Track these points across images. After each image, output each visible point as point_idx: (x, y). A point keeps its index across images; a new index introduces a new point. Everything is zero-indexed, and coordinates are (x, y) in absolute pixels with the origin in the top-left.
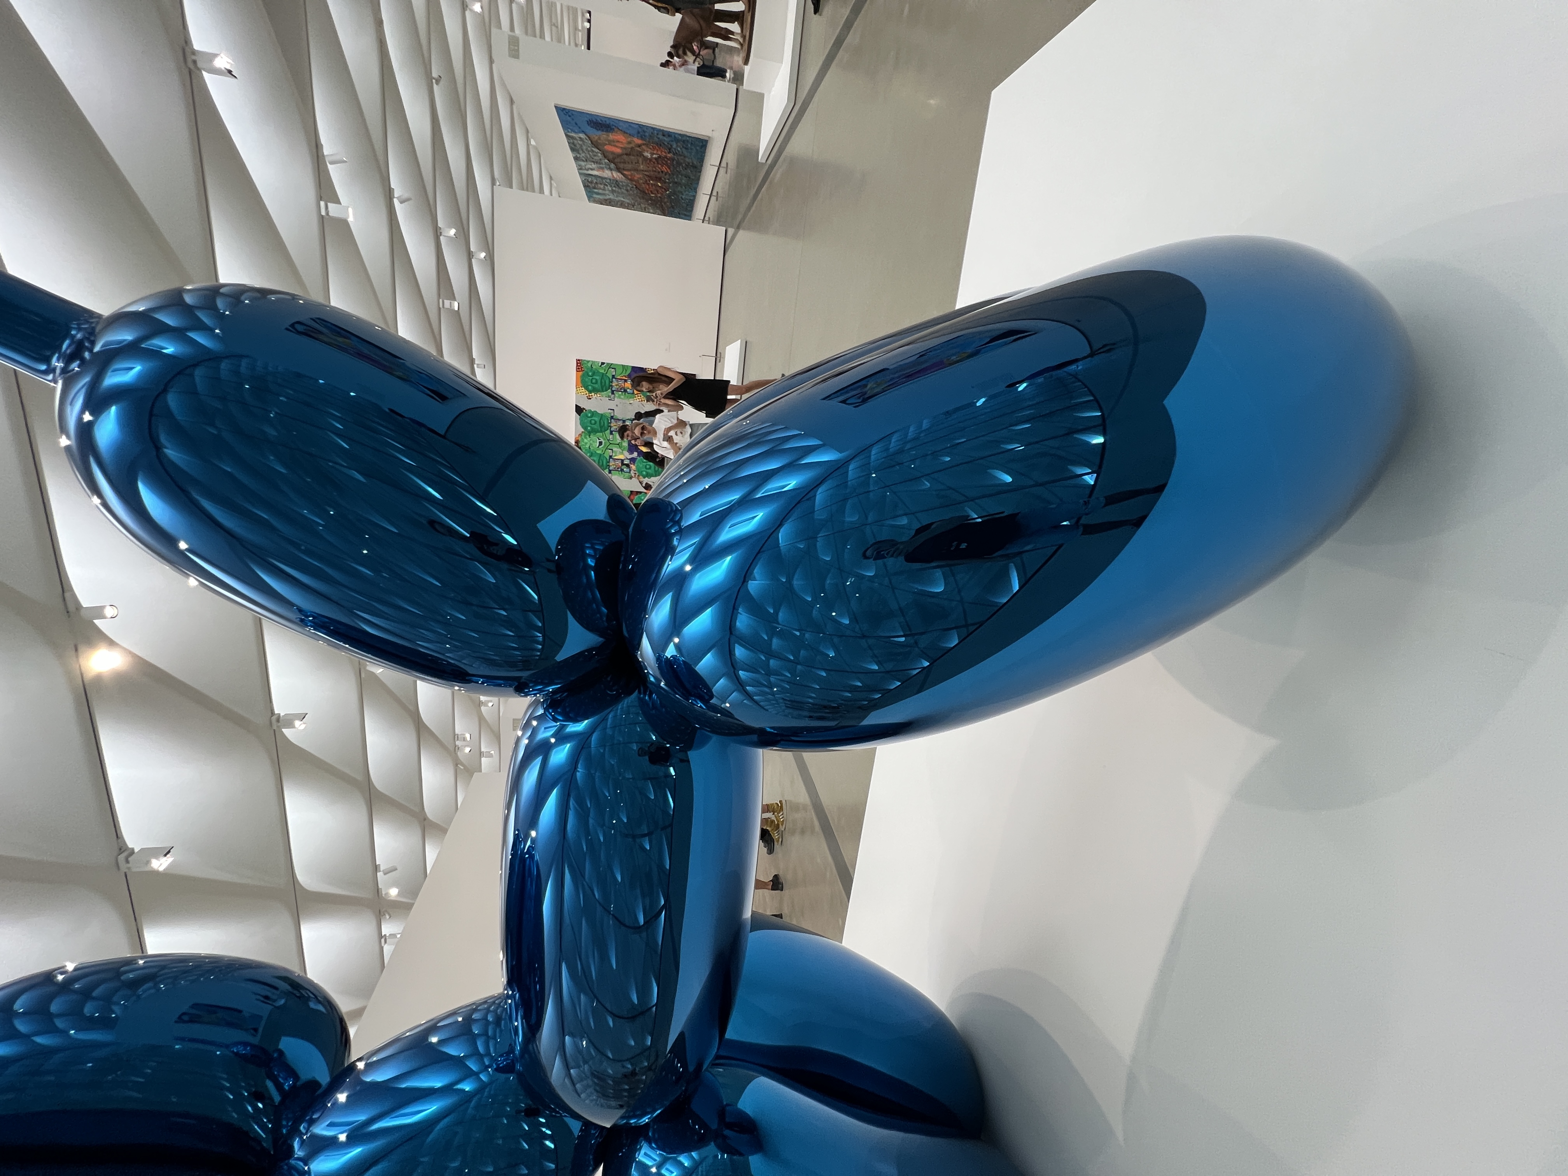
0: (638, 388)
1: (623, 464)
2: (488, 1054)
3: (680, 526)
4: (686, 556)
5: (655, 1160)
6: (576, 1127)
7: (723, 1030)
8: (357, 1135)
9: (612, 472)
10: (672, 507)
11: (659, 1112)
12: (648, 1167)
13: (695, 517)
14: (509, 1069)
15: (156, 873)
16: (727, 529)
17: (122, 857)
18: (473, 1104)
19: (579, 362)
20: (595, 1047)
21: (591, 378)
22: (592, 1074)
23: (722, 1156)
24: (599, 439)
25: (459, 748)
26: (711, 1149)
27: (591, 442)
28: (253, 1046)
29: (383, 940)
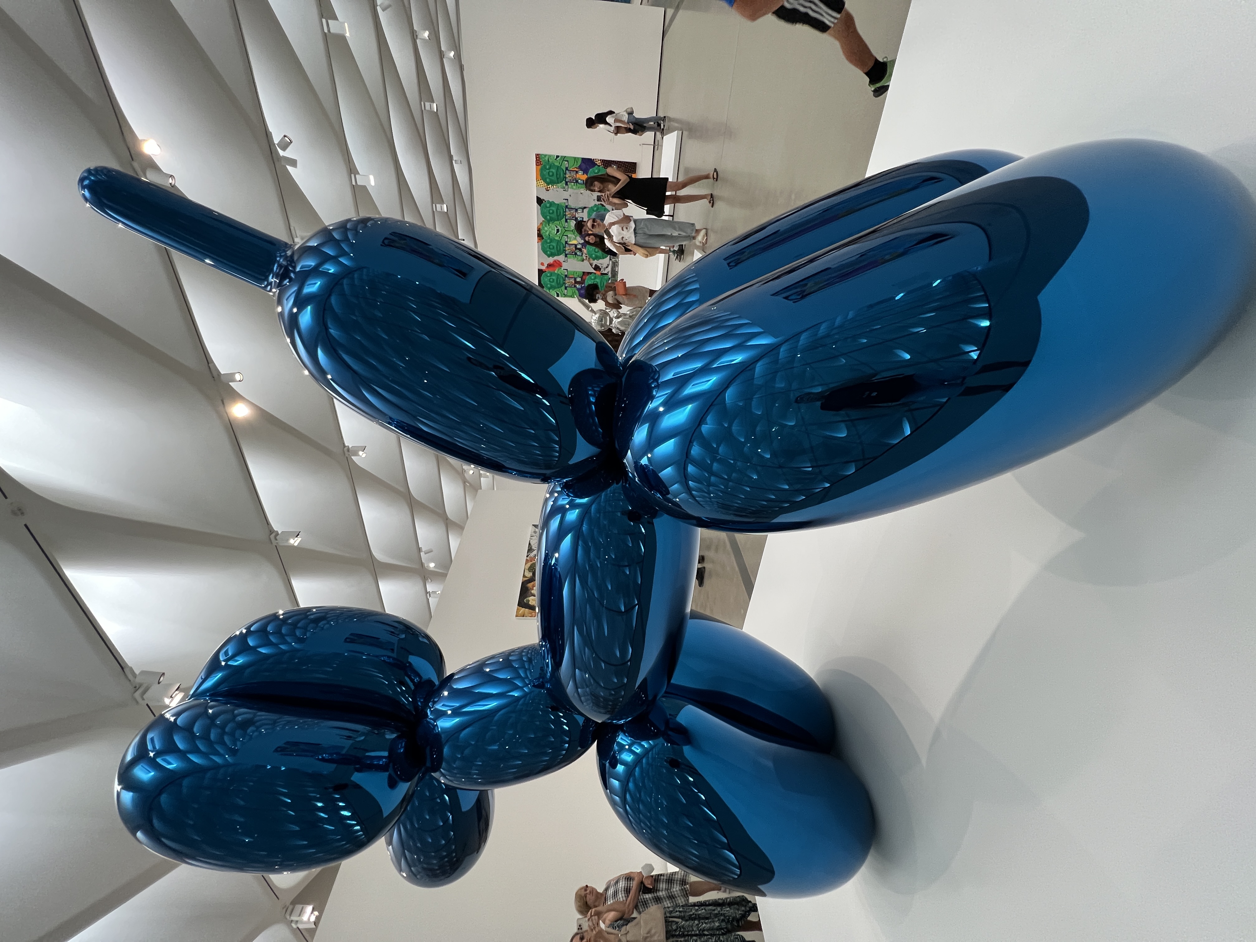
0: (592, 188)
1: (576, 248)
2: (527, 677)
3: (658, 382)
4: (661, 400)
5: (628, 742)
6: (581, 720)
7: (670, 677)
8: (456, 712)
9: (568, 255)
10: (652, 369)
11: (630, 719)
12: (624, 746)
13: (670, 376)
14: (541, 686)
15: (293, 547)
16: (691, 386)
17: (272, 536)
18: (521, 702)
19: (538, 156)
20: (594, 680)
21: (548, 171)
22: (591, 693)
23: (667, 744)
24: (557, 227)
25: (465, 471)
26: (661, 740)
27: (550, 229)
28: (394, 659)
29: (428, 595)
